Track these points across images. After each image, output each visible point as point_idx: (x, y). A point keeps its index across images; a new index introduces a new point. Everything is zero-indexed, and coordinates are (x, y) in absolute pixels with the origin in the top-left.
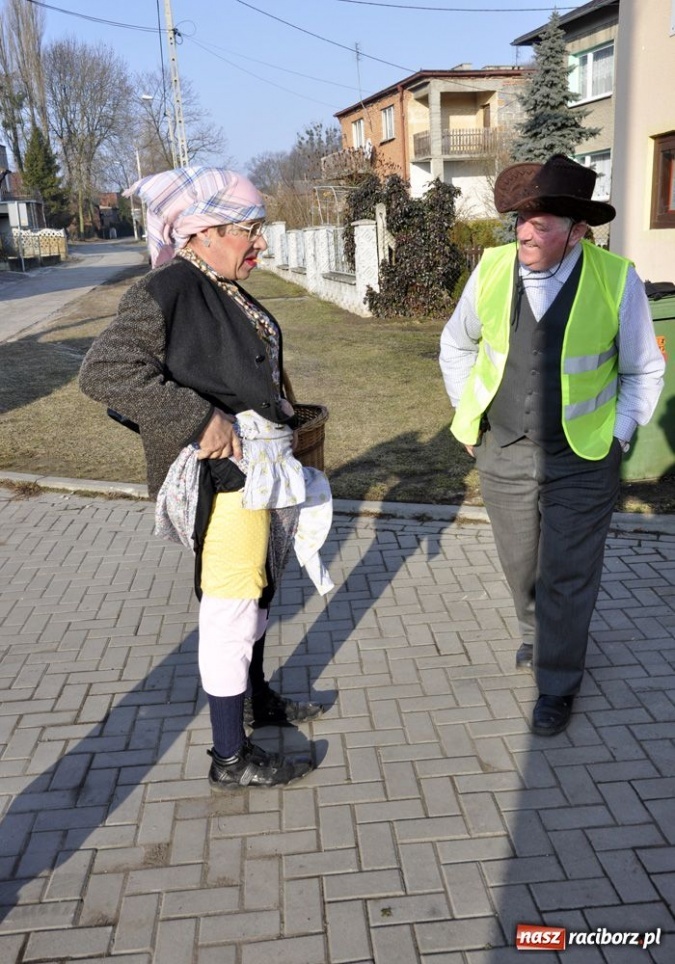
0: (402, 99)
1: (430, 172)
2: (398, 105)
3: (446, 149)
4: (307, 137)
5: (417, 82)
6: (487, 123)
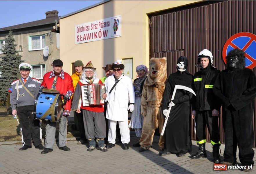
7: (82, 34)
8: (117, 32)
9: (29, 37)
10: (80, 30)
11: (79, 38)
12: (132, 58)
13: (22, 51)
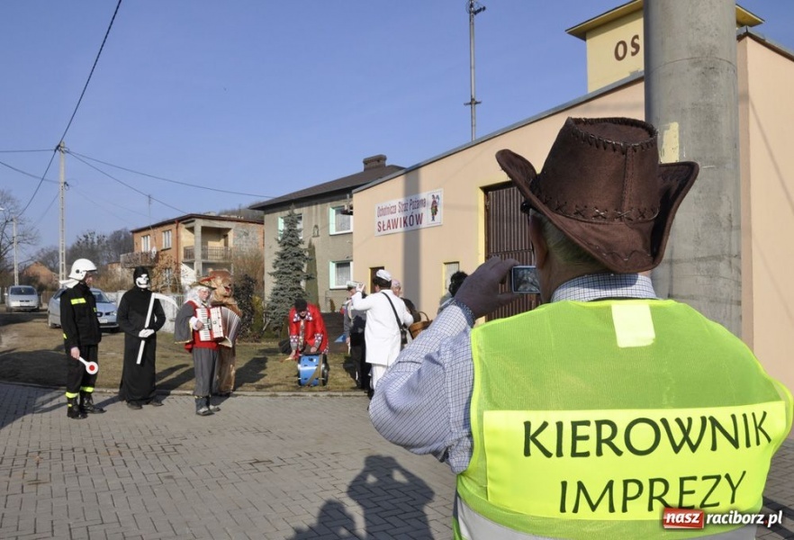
0: (177, 228)
1: (193, 268)
2: (174, 230)
3: (204, 256)
4: (84, 239)
5: (187, 220)
6: (226, 244)
7: (385, 219)
8: (436, 217)
9: (331, 209)
10: (382, 212)
11: (381, 225)
12: (458, 262)
13: (318, 236)
